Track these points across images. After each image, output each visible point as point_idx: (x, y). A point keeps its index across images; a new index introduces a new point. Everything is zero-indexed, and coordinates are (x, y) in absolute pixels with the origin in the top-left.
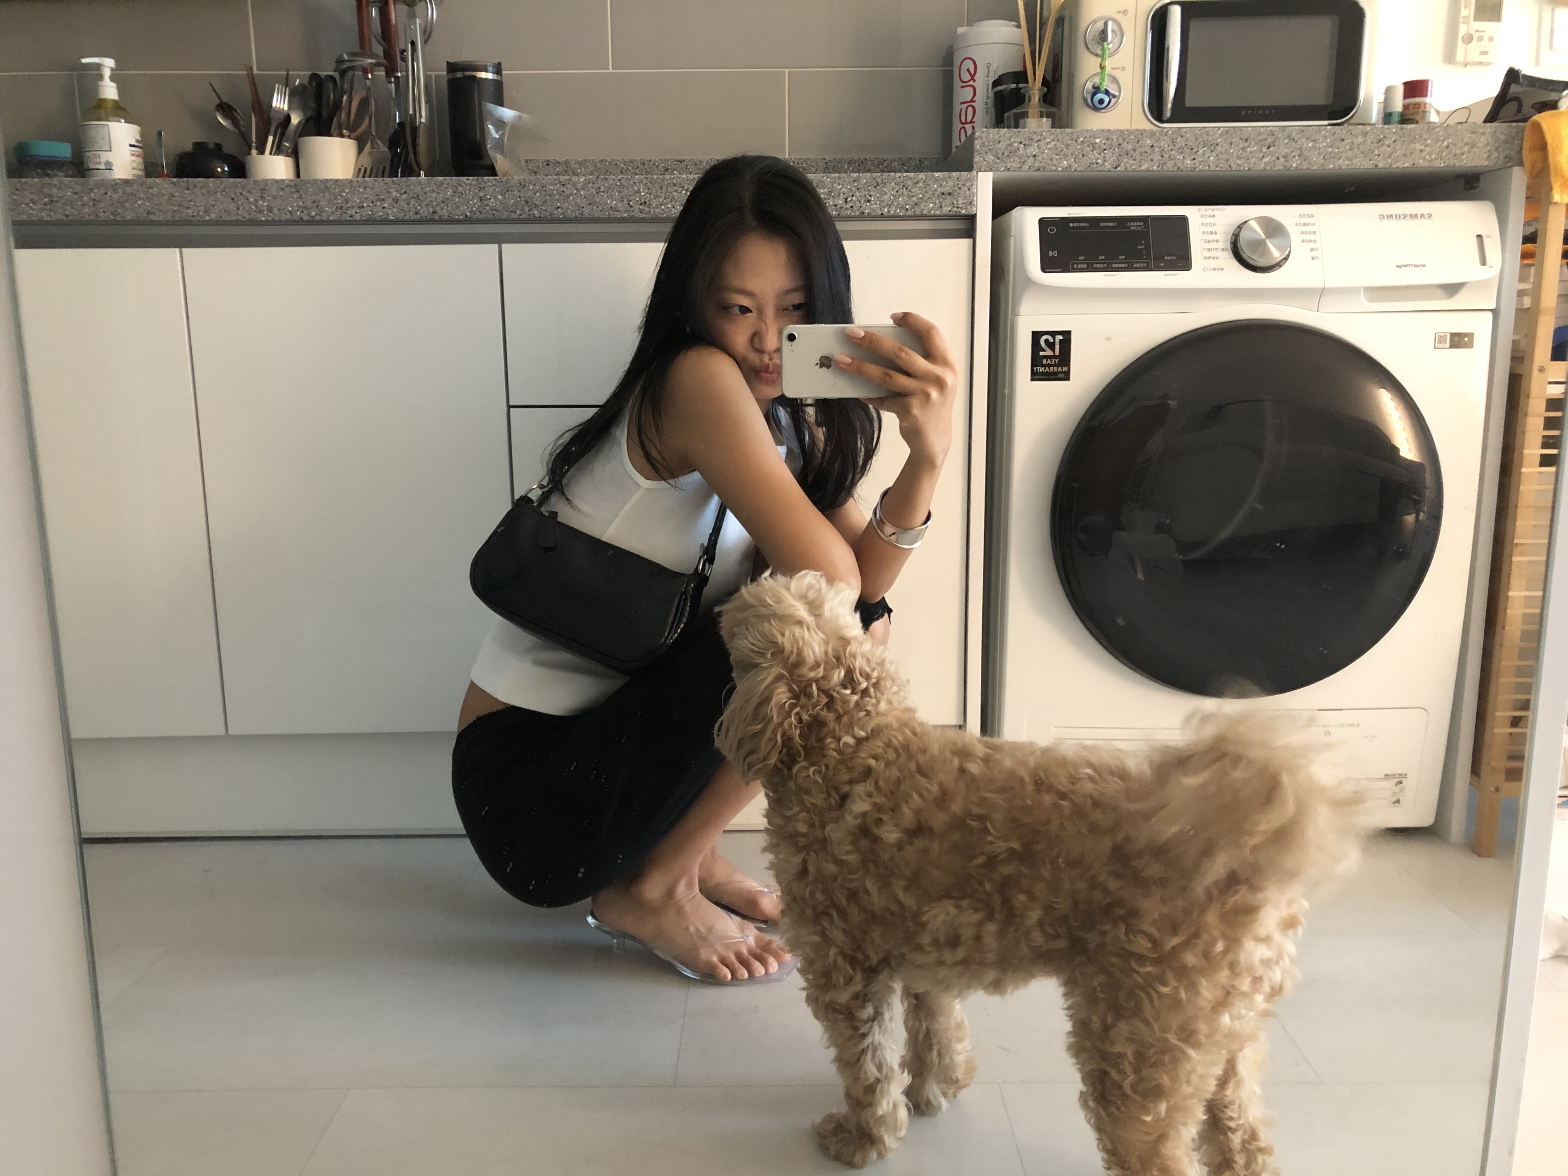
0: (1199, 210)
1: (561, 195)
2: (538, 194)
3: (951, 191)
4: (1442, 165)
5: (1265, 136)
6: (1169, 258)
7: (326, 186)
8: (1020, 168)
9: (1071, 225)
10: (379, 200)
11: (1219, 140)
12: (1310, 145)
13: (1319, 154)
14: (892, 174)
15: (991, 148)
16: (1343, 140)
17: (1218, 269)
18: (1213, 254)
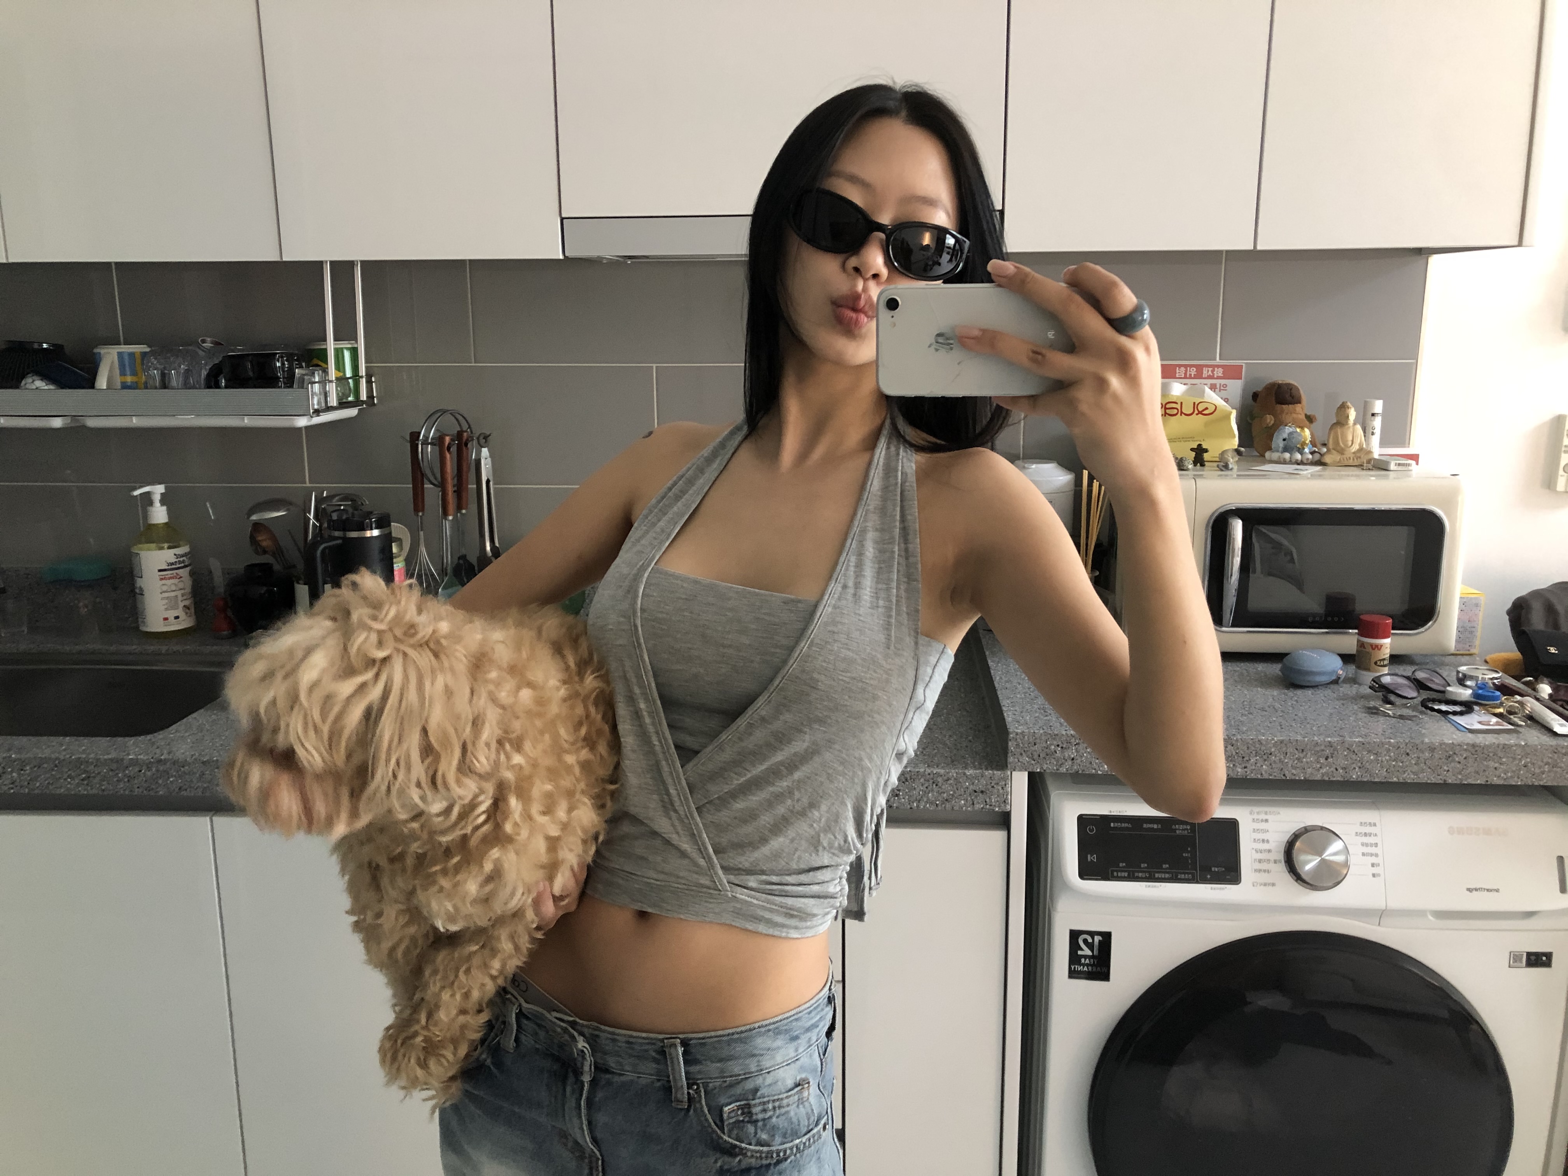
0: (1251, 813)
3: (983, 789)
4: (1519, 783)
5: (1323, 747)
6: (1216, 869)
8: (1057, 770)
9: (1112, 825)
11: (1273, 750)
12: (1372, 757)
13: (1382, 767)
15: (1026, 749)
16: (1408, 754)
17: (1269, 884)
18: (1264, 866)
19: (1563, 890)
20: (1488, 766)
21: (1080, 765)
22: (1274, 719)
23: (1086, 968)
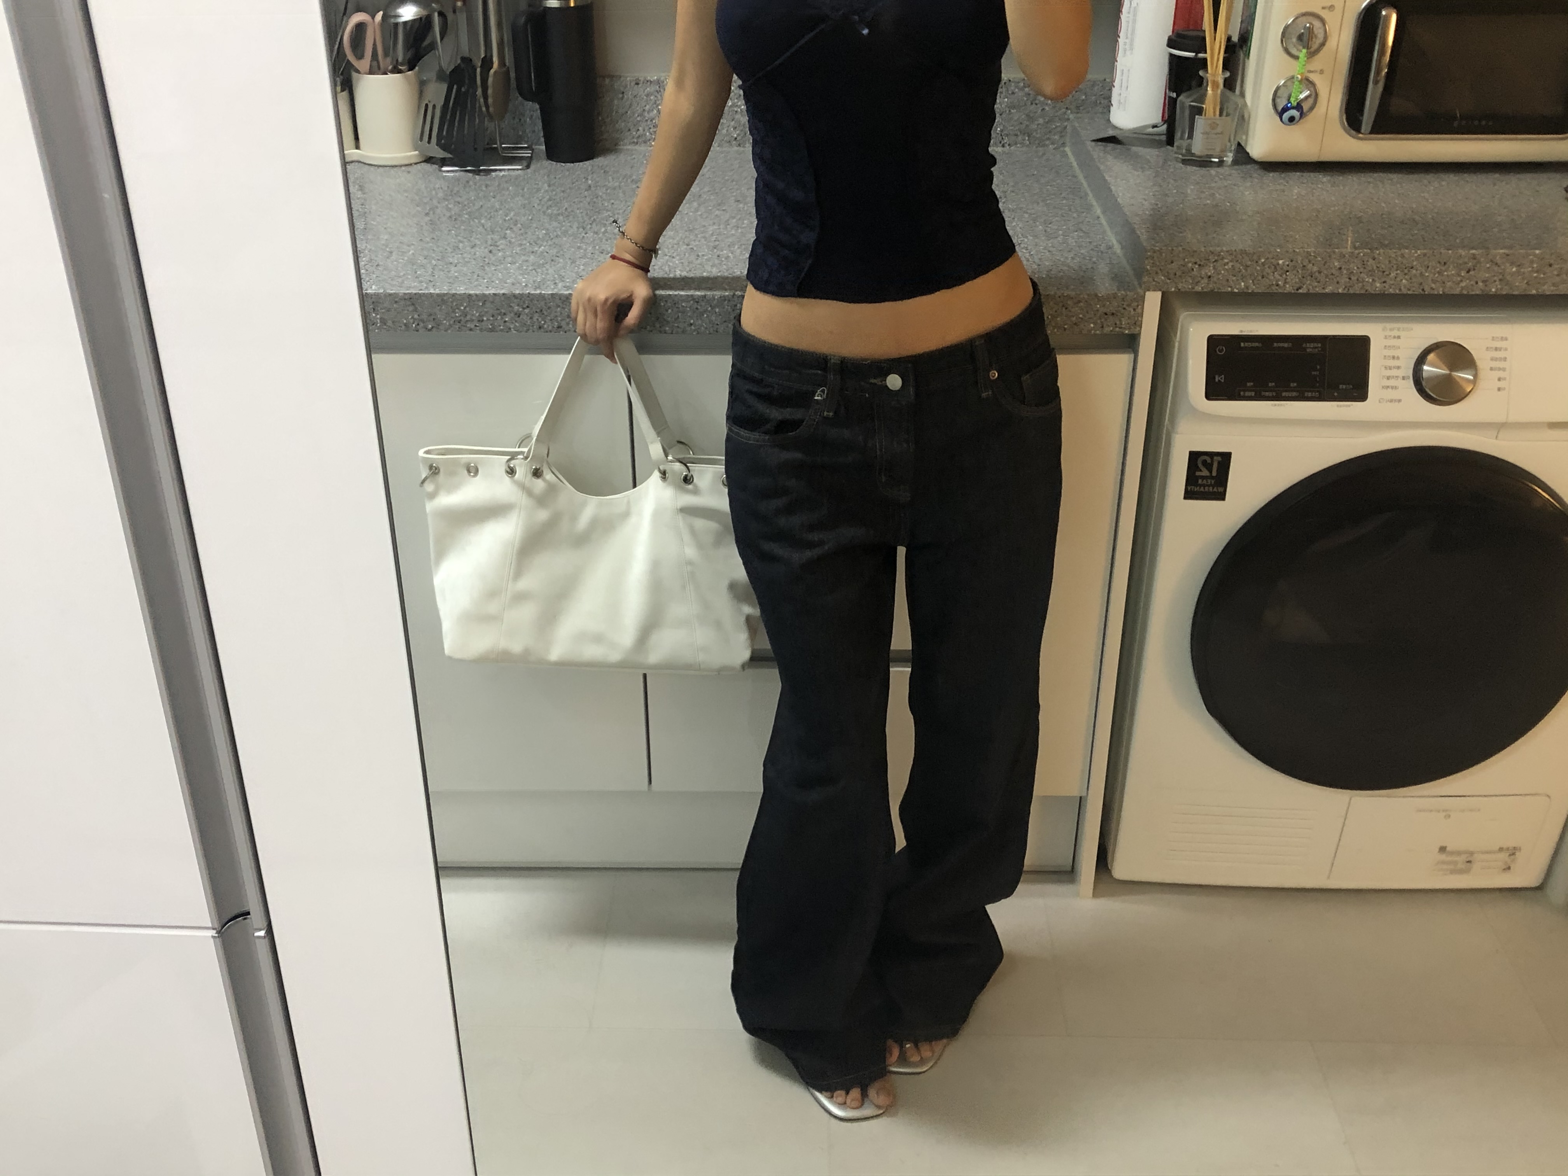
0: (1383, 330)
1: (694, 312)
2: (670, 311)
3: (1114, 312)
5: (1466, 260)
6: (1343, 387)
7: (442, 300)
8: (1192, 288)
9: (1242, 345)
10: (499, 314)
11: (1415, 263)
12: (1514, 269)
13: (1523, 279)
15: (1162, 268)
16: (1551, 265)
17: (1397, 401)
18: (1392, 383)
21: (1216, 283)
22: (1416, 232)
23: (1202, 488)
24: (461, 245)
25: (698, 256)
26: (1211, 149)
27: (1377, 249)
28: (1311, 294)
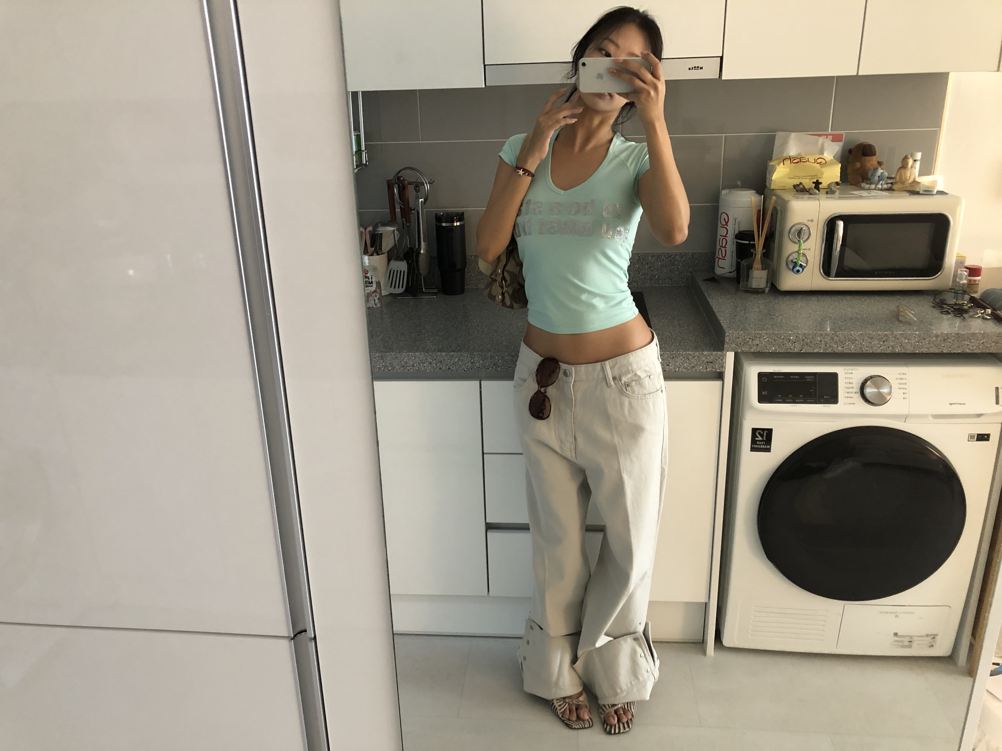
0: (844, 370)
2: (500, 361)
3: (712, 361)
4: (979, 352)
5: (882, 337)
6: (826, 397)
7: (396, 357)
8: (749, 350)
9: (775, 377)
10: (421, 363)
11: (857, 338)
12: (906, 341)
13: (911, 346)
14: (681, 352)
15: (734, 340)
16: (925, 339)
17: (852, 404)
18: (850, 395)
19: (997, 403)
20: (964, 344)
22: (858, 323)
23: (759, 446)
24: (405, 333)
25: (514, 336)
26: (757, 286)
27: (838, 331)
28: (807, 353)
